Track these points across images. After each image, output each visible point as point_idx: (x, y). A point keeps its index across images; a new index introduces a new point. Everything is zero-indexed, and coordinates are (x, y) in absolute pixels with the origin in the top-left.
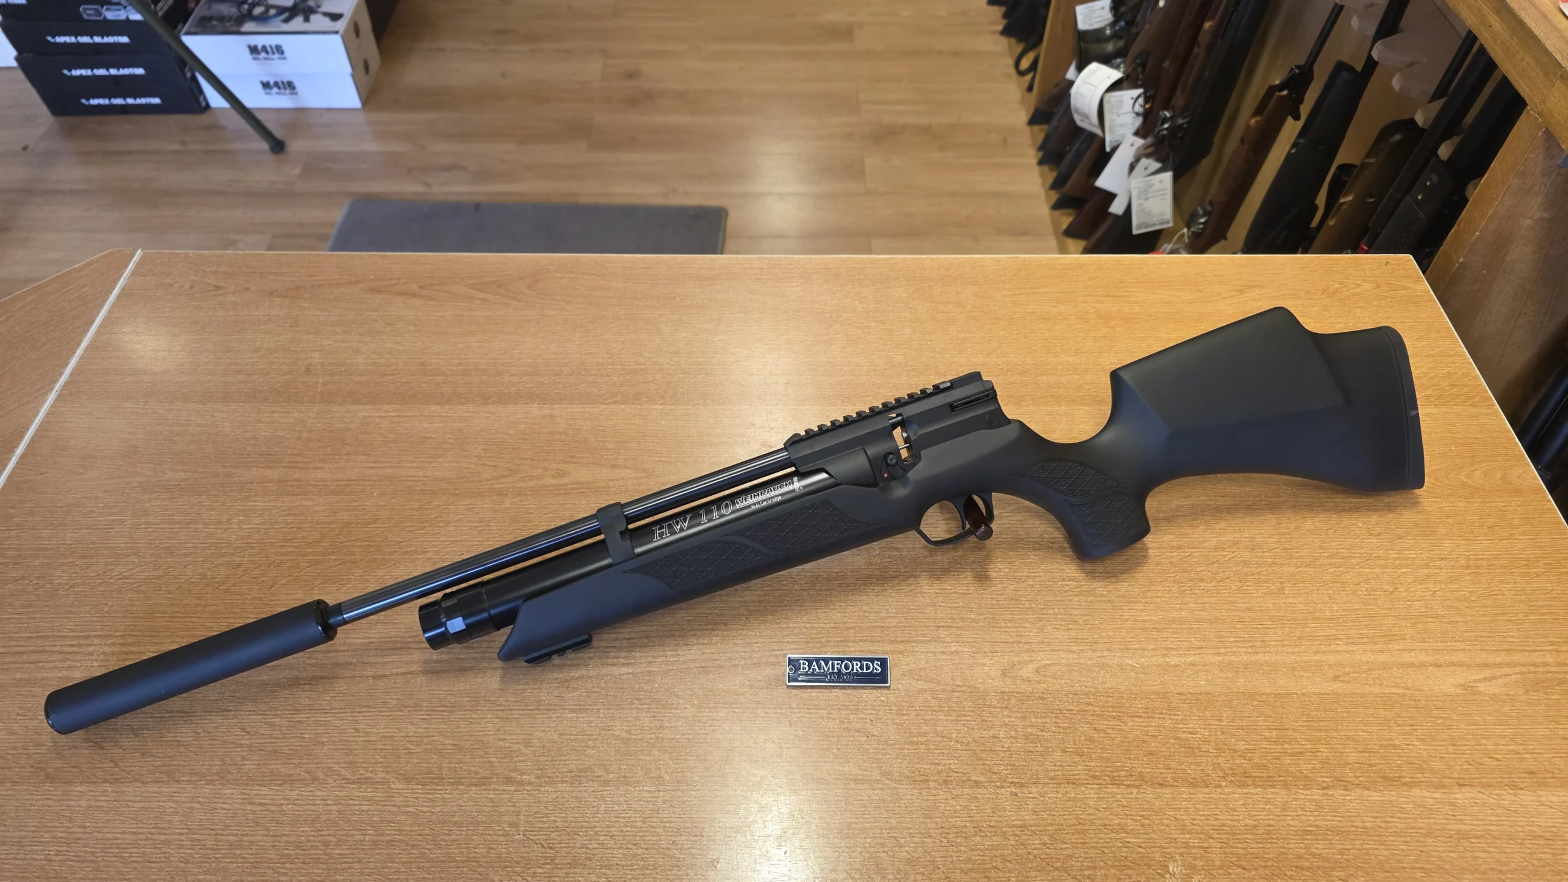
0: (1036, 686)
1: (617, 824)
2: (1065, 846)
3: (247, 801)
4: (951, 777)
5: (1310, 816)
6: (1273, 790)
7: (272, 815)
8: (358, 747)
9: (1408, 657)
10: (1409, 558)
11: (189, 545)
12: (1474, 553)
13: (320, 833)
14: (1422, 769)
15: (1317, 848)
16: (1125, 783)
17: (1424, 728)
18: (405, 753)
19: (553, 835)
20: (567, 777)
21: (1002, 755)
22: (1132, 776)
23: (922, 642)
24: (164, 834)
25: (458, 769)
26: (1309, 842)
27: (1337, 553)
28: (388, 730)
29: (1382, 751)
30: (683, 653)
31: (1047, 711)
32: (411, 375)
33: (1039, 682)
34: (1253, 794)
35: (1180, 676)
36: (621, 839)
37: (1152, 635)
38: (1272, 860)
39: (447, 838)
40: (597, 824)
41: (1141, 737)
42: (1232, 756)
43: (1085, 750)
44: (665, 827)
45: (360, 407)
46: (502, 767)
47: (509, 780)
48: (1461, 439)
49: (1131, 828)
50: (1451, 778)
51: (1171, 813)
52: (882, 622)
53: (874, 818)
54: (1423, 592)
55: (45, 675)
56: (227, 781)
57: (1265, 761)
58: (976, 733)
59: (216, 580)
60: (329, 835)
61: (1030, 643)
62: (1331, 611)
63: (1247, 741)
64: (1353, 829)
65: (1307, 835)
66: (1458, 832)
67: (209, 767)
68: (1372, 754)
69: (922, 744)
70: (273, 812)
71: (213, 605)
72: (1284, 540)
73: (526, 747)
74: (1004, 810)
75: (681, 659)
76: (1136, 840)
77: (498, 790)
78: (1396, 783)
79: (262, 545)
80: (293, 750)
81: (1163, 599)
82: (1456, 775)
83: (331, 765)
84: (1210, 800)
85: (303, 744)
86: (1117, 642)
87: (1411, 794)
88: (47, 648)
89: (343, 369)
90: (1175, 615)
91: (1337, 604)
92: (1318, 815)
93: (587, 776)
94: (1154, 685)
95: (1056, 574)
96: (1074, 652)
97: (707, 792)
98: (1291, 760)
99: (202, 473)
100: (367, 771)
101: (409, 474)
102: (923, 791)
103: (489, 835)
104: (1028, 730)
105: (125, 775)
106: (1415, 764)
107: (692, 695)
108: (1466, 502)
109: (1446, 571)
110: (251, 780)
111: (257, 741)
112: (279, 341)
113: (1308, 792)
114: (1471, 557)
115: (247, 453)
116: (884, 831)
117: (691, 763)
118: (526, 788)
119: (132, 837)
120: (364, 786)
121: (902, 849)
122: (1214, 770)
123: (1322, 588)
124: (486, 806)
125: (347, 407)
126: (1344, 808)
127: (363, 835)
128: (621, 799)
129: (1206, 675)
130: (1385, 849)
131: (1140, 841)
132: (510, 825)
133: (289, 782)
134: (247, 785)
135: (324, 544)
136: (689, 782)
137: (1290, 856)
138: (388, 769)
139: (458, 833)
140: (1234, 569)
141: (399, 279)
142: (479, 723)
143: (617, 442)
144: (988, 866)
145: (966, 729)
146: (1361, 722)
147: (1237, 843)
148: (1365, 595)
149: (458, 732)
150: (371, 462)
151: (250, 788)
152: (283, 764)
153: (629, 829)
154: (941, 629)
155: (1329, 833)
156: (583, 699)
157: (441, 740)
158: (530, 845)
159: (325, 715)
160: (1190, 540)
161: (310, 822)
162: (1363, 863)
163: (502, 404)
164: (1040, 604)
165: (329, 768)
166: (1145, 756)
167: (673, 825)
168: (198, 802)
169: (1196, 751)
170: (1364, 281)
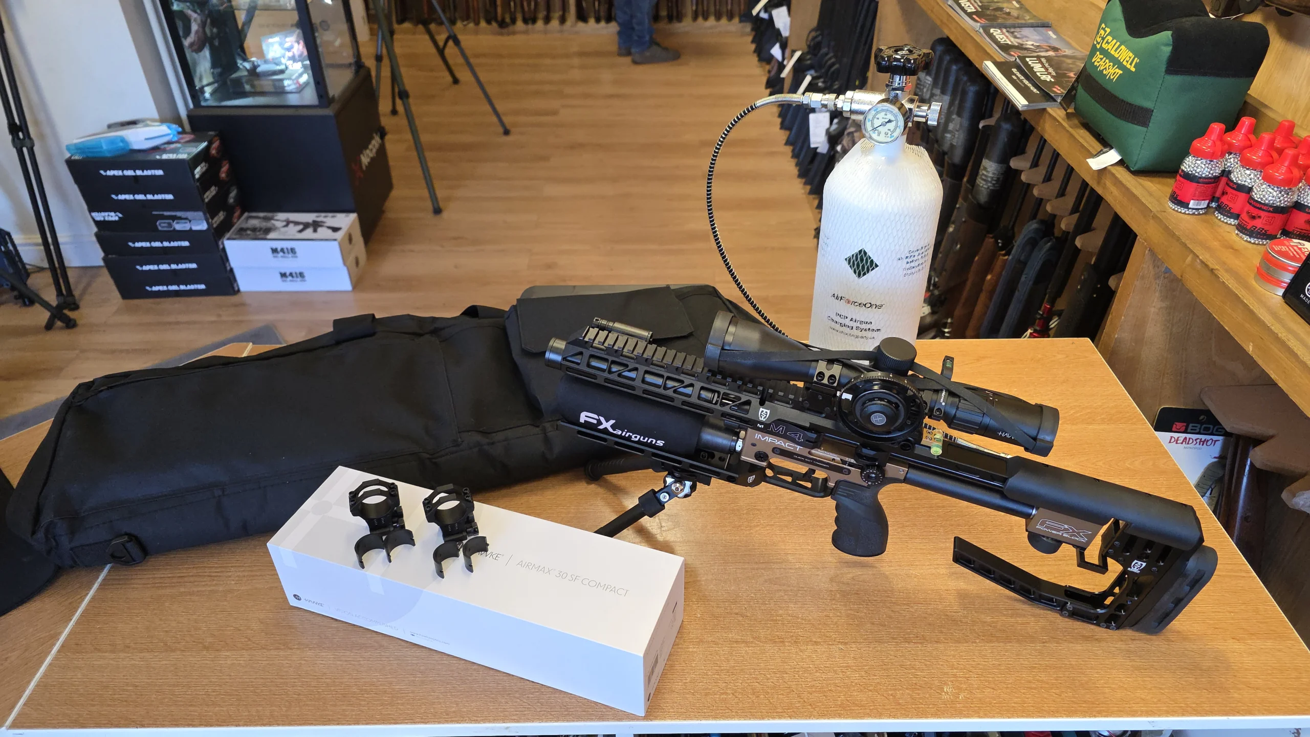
2: (875, 677)
3: (337, 659)
5: (1035, 658)
6: (1010, 644)
15: (1040, 677)
16: (913, 641)
21: (832, 626)
22: (917, 637)
23: (777, 563)
24: (283, 679)
26: (1035, 673)
31: (860, 601)
33: (854, 585)
34: (997, 646)
38: (1011, 684)
41: (923, 615)
42: (983, 625)
43: (886, 623)
49: (918, 667)
51: (944, 658)
55: (200, 589)
70: (354, 665)
74: (835, 658)
76: (922, 674)
78: (1090, 639)
81: (933, 534)
84: (969, 650)
86: (905, 561)
87: (1101, 645)
88: (200, 574)
90: (942, 545)
92: (1041, 658)
94: (930, 586)
96: (876, 567)
98: (1021, 627)
102: (781, 648)
105: (255, 645)
113: (1031, 645)
119: (262, 680)
121: (769, 681)
122: (971, 633)
126: (1057, 653)
131: (924, 674)
134: (336, 650)
144: (826, 690)
147: (987, 675)
166: (925, 625)
168: (305, 660)
169: (959, 622)
170: (1058, 353)
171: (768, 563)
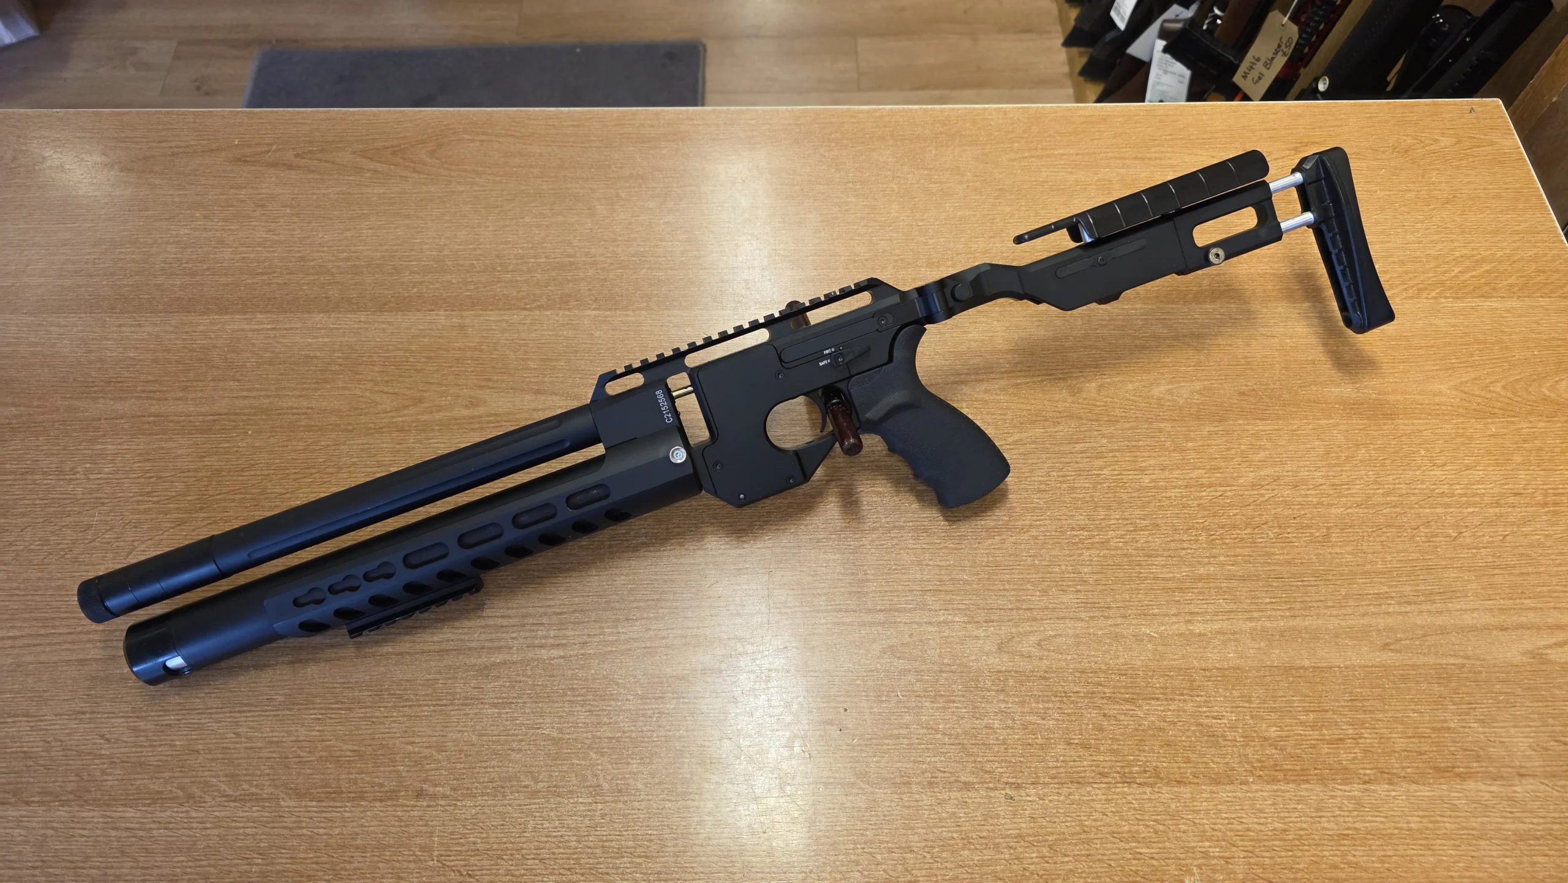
0: (1036, 663)
1: (548, 845)
2: (1066, 859)
3: (110, 825)
4: (936, 777)
5: (1348, 816)
6: (1307, 786)
7: (141, 843)
8: (240, 756)
9: (1468, 619)
10: (1477, 494)
11: (27, 502)
12: (1553, 486)
13: (198, 863)
14: (1478, 756)
15: (1354, 856)
16: (1138, 780)
17: (1483, 706)
18: (295, 763)
19: (472, 858)
20: (485, 787)
21: (996, 749)
22: (1145, 772)
23: (905, 610)
25: (359, 781)
26: (1346, 848)
27: (1394, 489)
28: (276, 734)
29: (1433, 736)
30: (624, 630)
31: (1049, 694)
32: (290, 274)
33: (1040, 659)
34: (1284, 791)
35: (1205, 648)
36: (552, 863)
37: (1175, 596)
38: (1303, 871)
39: (348, 866)
40: (524, 846)
41: (1157, 724)
42: (1261, 746)
43: (1093, 741)
44: (603, 847)
45: (226, 317)
46: (411, 777)
47: (420, 794)
48: (1545, 340)
49: (1142, 836)
50: (1512, 767)
51: (1190, 817)
52: (859, 587)
53: (847, 830)
54: (1491, 537)
56: (85, 801)
57: (1299, 751)
58: (967, 722)
59: (61, 546)
60: (209, 865)
61: (1031, 609)
62: (1384, 562)
63: (1280, 727)
64: (1396, 832)
65: (1344, 839)
66: (1515, 832)
67: (62, 784)
68: (1423, 740)
69: (904, 738)
70: (141, 838)
71: (59, 579)
72: (1330, 474)
73: (439, 751)
74: (998, 816)
75: (622, 637)
76: (1147, 851)
77: (408, 806)
78: (1448, 774)
79: (115, 500)
80: (161, 761)
81: (1189, 551)
82: (1518, 763)
83: (208, 779)
84: (1234, 800)
85: (174, 753)
86: (1133, 606)
87: (1464, 787)
89: (205, 266)
90: (1202, 571)
91: (1390, 553)
92: (1358, 816)
93: (512, 786)
94: (1175, 660)
95: (1064, 522)
96: (1082, 620)
97: (652, 802)
98: (1329, 748)
99: (38, 407)
100: (251, 786)
101: (290, 404)
102: (905, 798)
103: (398, 861)
104: (1028, 718)
106: (1471, 751)
107: (636, 683)
108: (1548, 422)
109: (1519, 510)
110: (114, 800)
111: (120, 750)
112: (125, 230)
113: (1347, 788)
114: (1550, 491)
115: (91, 380)
116: (858, 846)
117: (634, 767)
118: (440, 803)
120: (248, 804)
122: (1240, 762)
123: (1374, 534)
124: (393, 826)
125: (211, 317)
126: (1387, 806)
127: (248, 865)
128: (552, 814)
129: (1236, 646)
130: (1432, 855)
131: (1152, 851)
132: (423, 848)
133: (159, 801)
134: (108, 805)
135: (189, 498)
136: (633, 792)
137: (1324, 866)
138: (276, 782)
139: (361, 860)
140: (1273, 512)
141: (271, 144)
142: (380, 723)
143: (542, 360)
145: (955, 718)
146: (1411, 700)
147: (1262, 851)
148: (1423, 542)
149: (358, 735)
150: (242, 390)
151: (114, 809)
152: (152, 779)
153: (561, 850)
154: (929, 593)
155: (1369, 836)
156: (505, 690)
157: (339, 744)
158: (446, 873)
159: (199, 717)
160: (1224, 475)
161: (185, 850)
162: (1406, 872)
163: (402, 311)
164: (1045, 560)
165: (206, 782)
166: (1161, 747)
167: (613, 844)
168: (53, 828)
169: (1220, 739)
170: (1443, 135)
171: (890, 610)
